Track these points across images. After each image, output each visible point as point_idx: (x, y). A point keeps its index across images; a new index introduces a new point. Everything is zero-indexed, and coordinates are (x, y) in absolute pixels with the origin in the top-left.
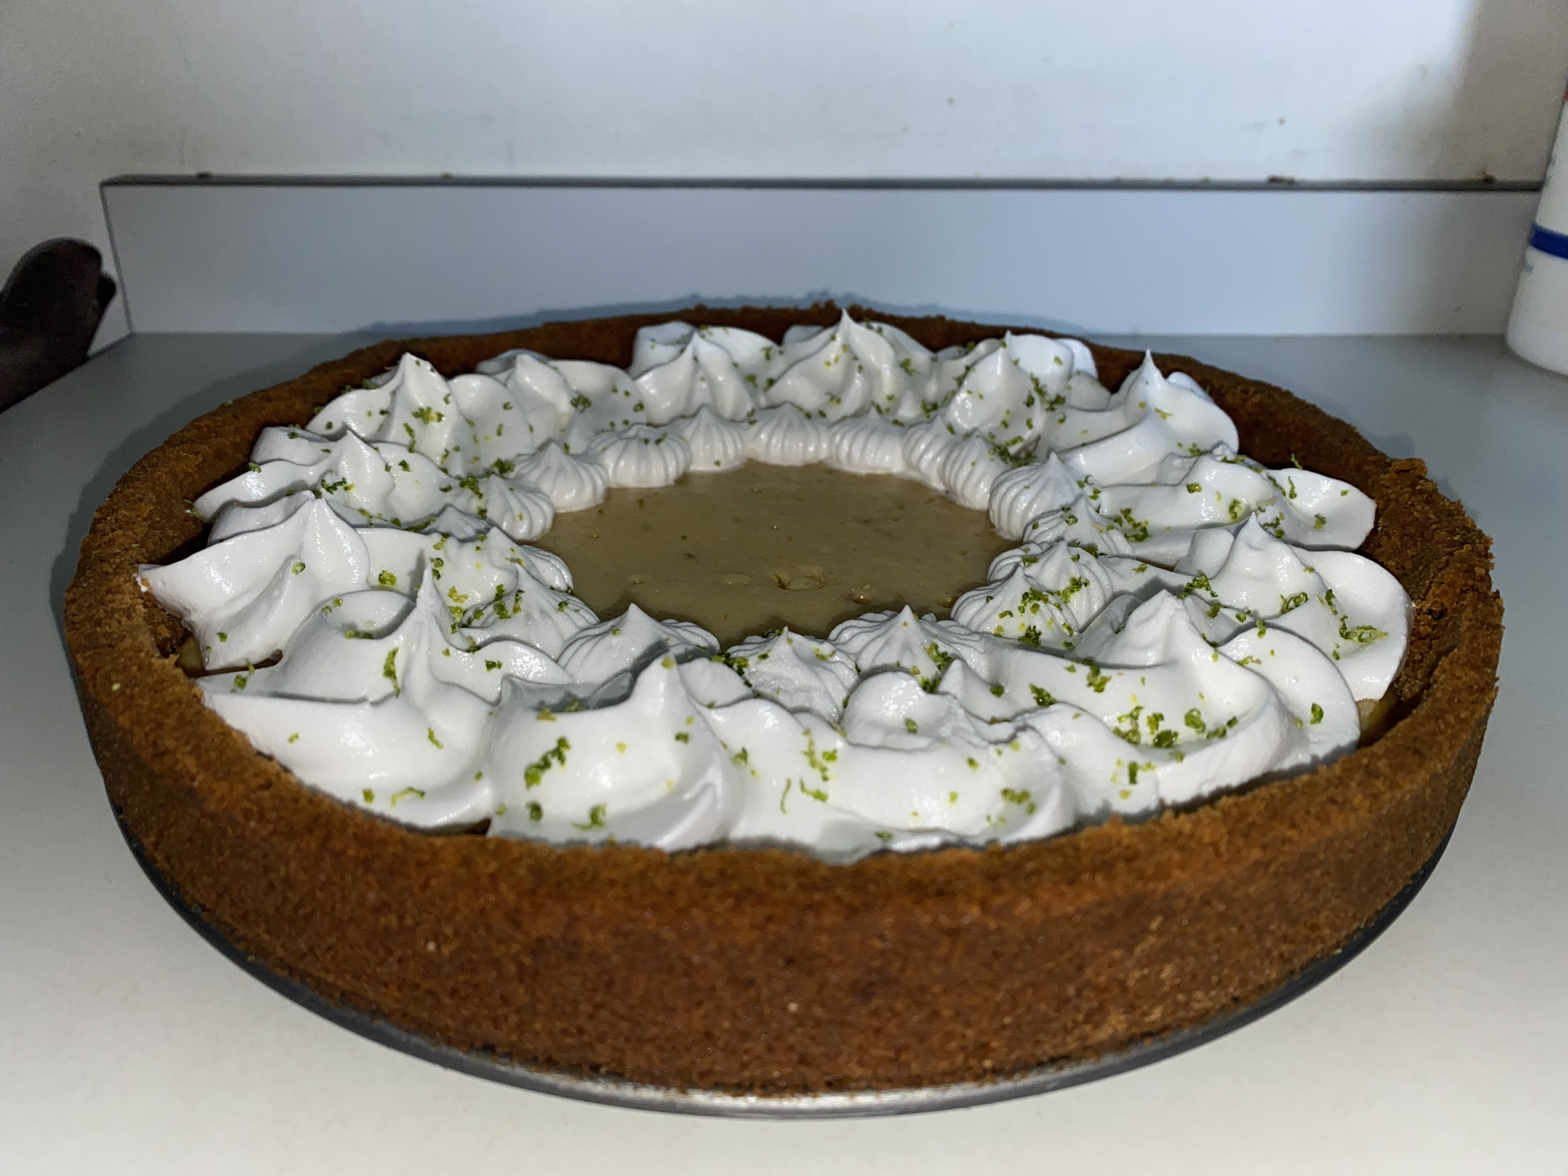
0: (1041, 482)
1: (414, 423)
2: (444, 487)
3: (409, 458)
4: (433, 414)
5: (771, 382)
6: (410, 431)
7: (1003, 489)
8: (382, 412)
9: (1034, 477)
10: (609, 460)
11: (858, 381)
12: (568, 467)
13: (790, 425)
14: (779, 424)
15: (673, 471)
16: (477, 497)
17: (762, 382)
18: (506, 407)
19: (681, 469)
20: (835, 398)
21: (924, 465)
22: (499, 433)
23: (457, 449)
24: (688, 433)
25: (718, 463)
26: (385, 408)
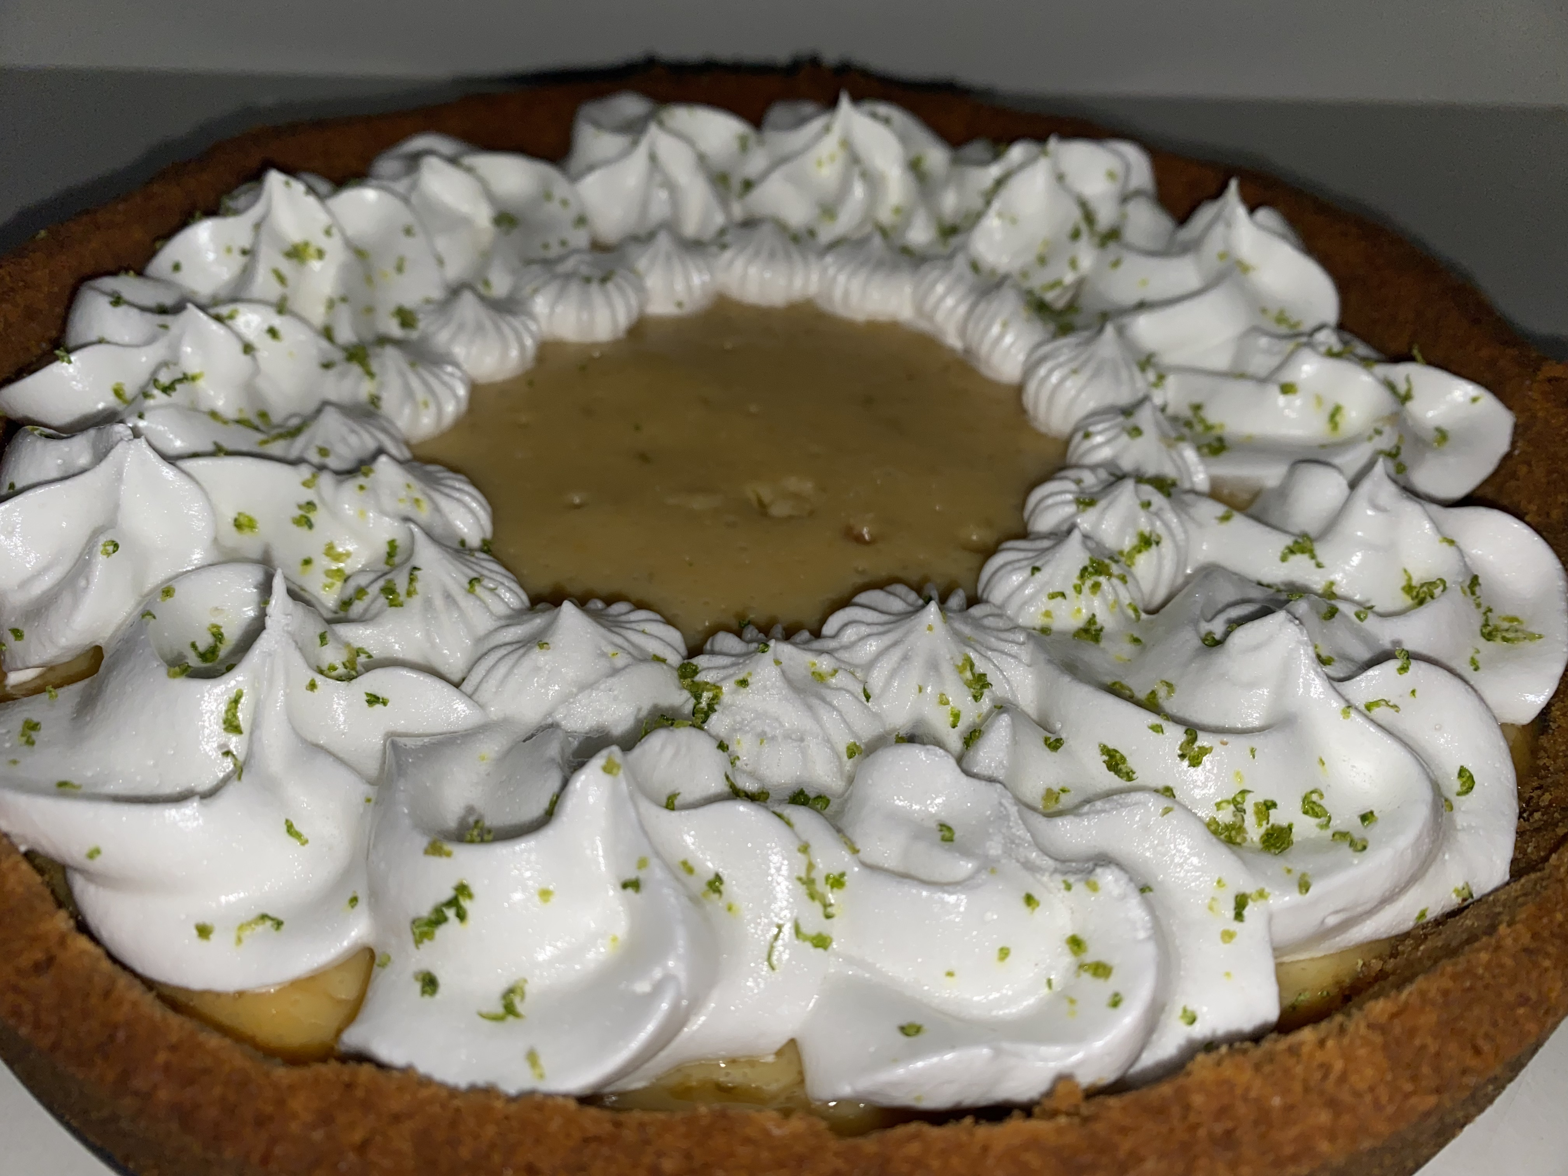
0: (1091, 366)
1: (286, 267)
2: (325, 361)
3: (277, 321)
4: (312, 251)
5: (748, 185)
6: (281, 278)
7: (1042, 371)
8: (244, 252)
9: (1083, 357)
10: (540, 304)
11: (859, 191)
12: (488, 324)
13: (772, 255)
14: (757, 253)
15: (623, 320)
16: (367, 378)
17: (736, 184)
18: (408, 231)
19: (635, 314)
20: (829, 211)
21: (940, 317)
22: (400, 269)
23: (344, 299)
24: (642, 264)
25: (680, 304)
26: (247, 246)
